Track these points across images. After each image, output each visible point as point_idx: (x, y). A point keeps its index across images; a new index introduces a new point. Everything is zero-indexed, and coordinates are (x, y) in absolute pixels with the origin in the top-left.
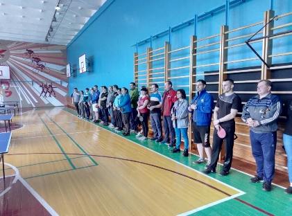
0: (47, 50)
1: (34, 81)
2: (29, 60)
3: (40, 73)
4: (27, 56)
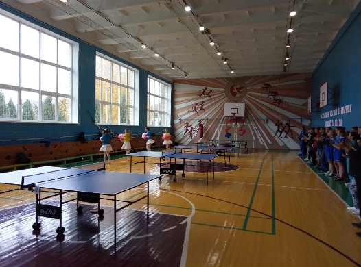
1: (270, 118)
2: (266, 95)
3: (277, 109)
4: (264, 91)
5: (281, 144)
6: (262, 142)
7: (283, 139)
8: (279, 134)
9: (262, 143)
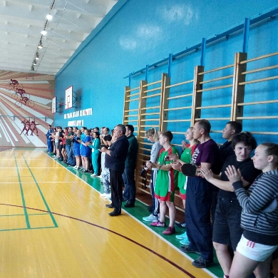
0: (33, 80)
1: (16, 116)
2: (13, 92)
3: (23, 107)
4: (11, 87)
5: (27, 142)
6: (8, 139)
7: (29, 137)
8: (25, 131)
9: (8, 141)
